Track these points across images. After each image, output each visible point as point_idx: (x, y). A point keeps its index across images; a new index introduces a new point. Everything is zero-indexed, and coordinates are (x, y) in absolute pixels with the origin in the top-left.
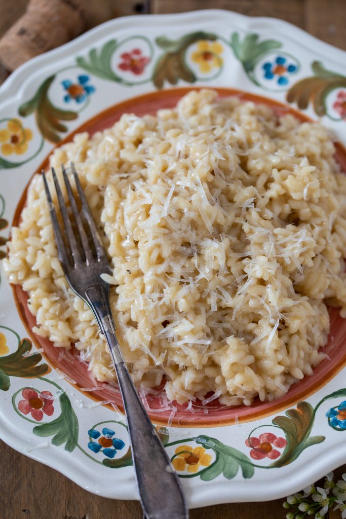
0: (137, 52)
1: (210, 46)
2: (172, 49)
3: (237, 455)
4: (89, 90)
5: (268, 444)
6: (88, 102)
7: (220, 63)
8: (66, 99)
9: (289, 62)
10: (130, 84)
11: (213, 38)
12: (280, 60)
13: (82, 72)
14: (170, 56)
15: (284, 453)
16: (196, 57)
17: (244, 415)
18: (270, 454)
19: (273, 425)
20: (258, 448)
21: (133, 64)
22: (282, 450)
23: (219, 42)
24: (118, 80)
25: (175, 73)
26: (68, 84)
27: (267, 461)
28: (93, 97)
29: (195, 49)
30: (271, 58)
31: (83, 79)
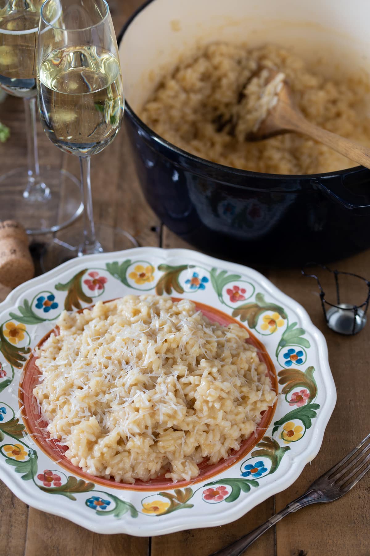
0: (244, 291)
1: (279, 319)
2: (260, 304)
3: (34, 469)
4: (201, 286)
5: (52, 479)
6: (196, 291)
7: (274, 331)
8: (188, 281)
9: (303, 358)
10: (223, 302)
11: (284, 317)
12: (300, 353)
13: (208, 276)
14: (256, 306)
15: (52, 488)
16: (266, 318)
17: (64, 463)
18: (46, 482)
19: (67, 477)
20: (46, 477)
21: (234, 295)
22: (53, 486)
23: (285, 321)
24: (220, 295)
25: (248, 316)
26: (196, 275)
27: (41, 483)
28: (200, 291)
29: (271, 314)
30: (297, 349)
31: (205, 279)
